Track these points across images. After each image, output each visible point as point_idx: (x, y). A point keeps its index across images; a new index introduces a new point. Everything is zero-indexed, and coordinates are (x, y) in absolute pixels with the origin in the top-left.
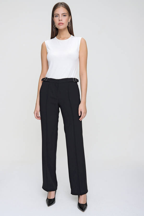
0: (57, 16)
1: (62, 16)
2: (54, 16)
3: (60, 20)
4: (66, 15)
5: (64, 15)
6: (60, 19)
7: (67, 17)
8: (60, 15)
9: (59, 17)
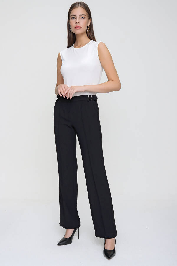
0: (74, 18)
1: (79, 18)
2: (71, 17)
3: (77, 23)
4: (84, 18)
5: (83, 18)
6: (77, 21)
7: (86, 20)
8: (78, 17)
9: (76, 19)
